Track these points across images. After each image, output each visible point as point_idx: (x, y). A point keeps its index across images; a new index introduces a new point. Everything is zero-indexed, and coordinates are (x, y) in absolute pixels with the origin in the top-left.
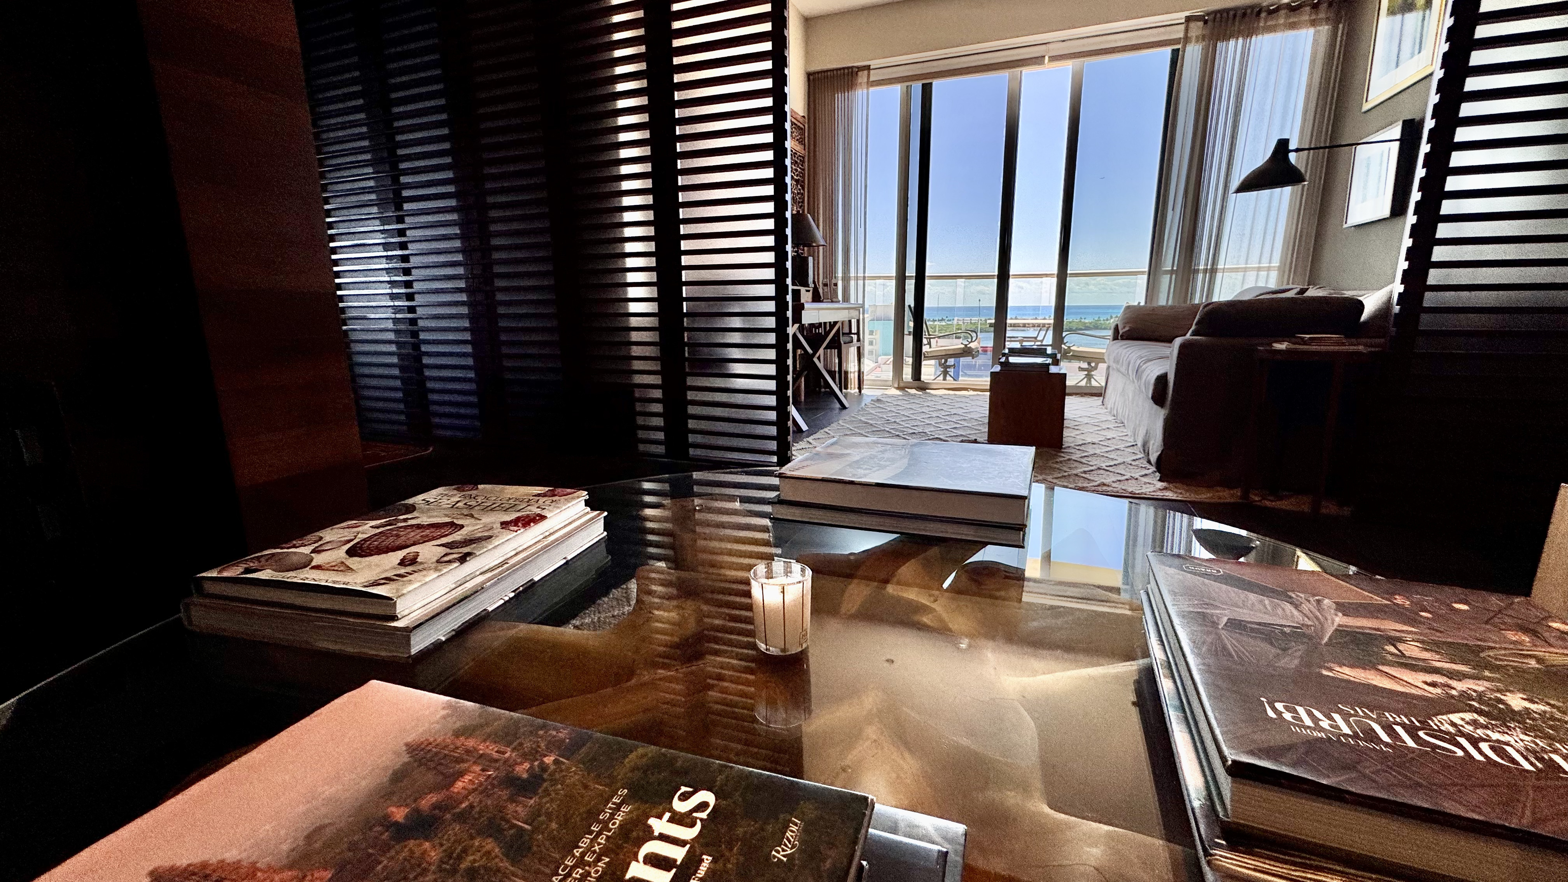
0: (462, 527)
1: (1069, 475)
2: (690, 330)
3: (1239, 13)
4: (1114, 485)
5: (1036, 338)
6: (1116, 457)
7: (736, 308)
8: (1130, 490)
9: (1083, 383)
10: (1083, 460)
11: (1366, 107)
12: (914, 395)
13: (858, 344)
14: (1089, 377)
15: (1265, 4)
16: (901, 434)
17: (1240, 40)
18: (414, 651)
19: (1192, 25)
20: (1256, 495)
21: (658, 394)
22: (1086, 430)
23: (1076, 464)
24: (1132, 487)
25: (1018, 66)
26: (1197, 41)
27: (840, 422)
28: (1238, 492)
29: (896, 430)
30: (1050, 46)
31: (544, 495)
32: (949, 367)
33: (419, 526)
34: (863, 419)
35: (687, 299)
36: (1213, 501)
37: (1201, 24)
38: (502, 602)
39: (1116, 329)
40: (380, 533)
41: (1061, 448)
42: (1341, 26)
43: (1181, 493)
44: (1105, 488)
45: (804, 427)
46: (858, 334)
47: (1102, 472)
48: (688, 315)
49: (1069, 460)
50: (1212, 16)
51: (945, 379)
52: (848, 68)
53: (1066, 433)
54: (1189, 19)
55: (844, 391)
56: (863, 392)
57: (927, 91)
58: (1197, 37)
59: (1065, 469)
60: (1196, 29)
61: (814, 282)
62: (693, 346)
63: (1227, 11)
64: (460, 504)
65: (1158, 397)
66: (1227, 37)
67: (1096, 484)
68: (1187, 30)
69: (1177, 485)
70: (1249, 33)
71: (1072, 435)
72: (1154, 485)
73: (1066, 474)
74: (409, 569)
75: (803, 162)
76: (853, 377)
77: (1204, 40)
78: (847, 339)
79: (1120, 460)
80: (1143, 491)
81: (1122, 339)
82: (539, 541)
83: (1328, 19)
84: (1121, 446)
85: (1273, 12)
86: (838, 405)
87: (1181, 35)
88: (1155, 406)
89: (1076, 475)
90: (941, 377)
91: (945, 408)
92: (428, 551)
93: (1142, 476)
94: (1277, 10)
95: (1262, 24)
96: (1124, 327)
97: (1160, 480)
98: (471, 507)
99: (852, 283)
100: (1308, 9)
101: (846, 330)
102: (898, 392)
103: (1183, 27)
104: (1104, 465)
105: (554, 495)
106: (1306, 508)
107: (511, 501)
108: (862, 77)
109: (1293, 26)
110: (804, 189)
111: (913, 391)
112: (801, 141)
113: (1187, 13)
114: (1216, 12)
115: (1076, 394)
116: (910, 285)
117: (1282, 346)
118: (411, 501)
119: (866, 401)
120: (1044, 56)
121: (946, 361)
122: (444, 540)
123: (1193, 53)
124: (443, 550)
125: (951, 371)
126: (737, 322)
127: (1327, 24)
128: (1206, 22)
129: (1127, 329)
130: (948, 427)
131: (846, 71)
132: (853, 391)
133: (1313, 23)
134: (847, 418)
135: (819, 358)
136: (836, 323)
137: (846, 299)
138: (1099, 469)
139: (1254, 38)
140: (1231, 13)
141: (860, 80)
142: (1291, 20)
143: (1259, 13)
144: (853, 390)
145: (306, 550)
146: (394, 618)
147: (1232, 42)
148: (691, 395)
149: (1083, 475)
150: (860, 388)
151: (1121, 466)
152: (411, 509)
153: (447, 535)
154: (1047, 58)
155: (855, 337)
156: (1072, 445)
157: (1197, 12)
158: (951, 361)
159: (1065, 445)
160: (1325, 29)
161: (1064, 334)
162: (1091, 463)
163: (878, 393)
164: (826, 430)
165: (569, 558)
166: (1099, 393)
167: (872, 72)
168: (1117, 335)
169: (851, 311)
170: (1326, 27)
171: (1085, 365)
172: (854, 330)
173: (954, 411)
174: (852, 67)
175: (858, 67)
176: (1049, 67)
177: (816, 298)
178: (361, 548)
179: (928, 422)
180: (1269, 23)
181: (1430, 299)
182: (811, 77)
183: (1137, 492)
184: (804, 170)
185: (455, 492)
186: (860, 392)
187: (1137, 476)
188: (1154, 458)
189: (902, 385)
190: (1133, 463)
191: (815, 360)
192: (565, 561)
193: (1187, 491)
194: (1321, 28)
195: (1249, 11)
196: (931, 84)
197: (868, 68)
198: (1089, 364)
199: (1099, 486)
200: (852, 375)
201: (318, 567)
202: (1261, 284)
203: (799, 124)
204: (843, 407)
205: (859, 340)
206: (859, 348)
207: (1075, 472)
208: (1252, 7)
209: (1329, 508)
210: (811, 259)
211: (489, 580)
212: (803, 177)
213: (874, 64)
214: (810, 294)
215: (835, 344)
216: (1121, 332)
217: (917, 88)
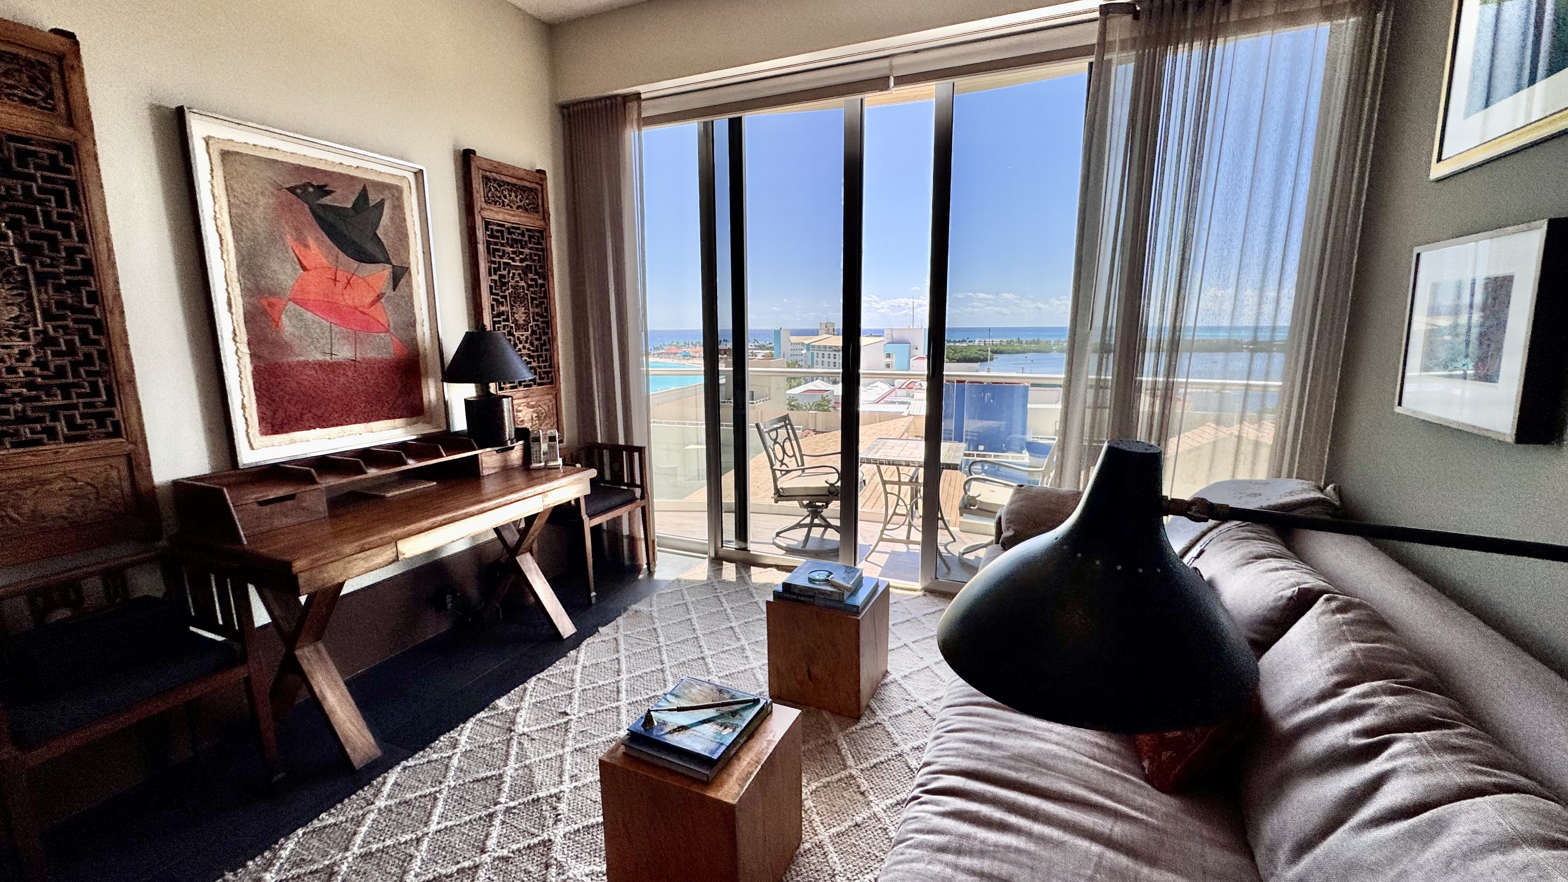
11: (1437, 171)
17: (1197, 45)
19: (1114, 20)
25: (858, 91)
26: (1123, 49)
30: (896, 61)
37: (1129, 18)
42: (1380, 16)
46: (642, 486)
50: (1146, 5)
52: (612, 98)
54: (1106, 11)
56: (654, 570)
57: (736, 130)
58: (1123, 42)
60: (1120, 27)
66: (1171, 39)
68: (1104, 30)
70: (1213, 32)
75: (543, 238)
76: (641, 546)
77: (1133, 47)
87: (1097, 39)
95: (1233, 18)
96: (1007, 528)
103: (1097, 25)
108: (633, 111)
109: (1290, 19)
120: (888, 77)
127: (1354, 12)
128: (1136, 16)
129: (1010, 533)
131: (608, 102)
133: (1326, 14)
139: (1220, 41)
141: (631, 116)
147: (1183, 49)
154: (892, 80)
155: (638, 492)
160: (1349, 24)
167: (643, 104)
170: (1353, 19)
172: (638, 482)
174: (615, 96)
175: (621, 97)
176: (897, 93)
182: (565, 111)
186: (650, 570)
189: (720, 553)
194: (1344, 21)
196: (740, 119)
197: (637, 96)
200: (639, 543)
203: (524, 184)
205: (643, 495)
206: (643, 509)
213: (644, 91)
216: (1002, 538)
217: (721, 125)
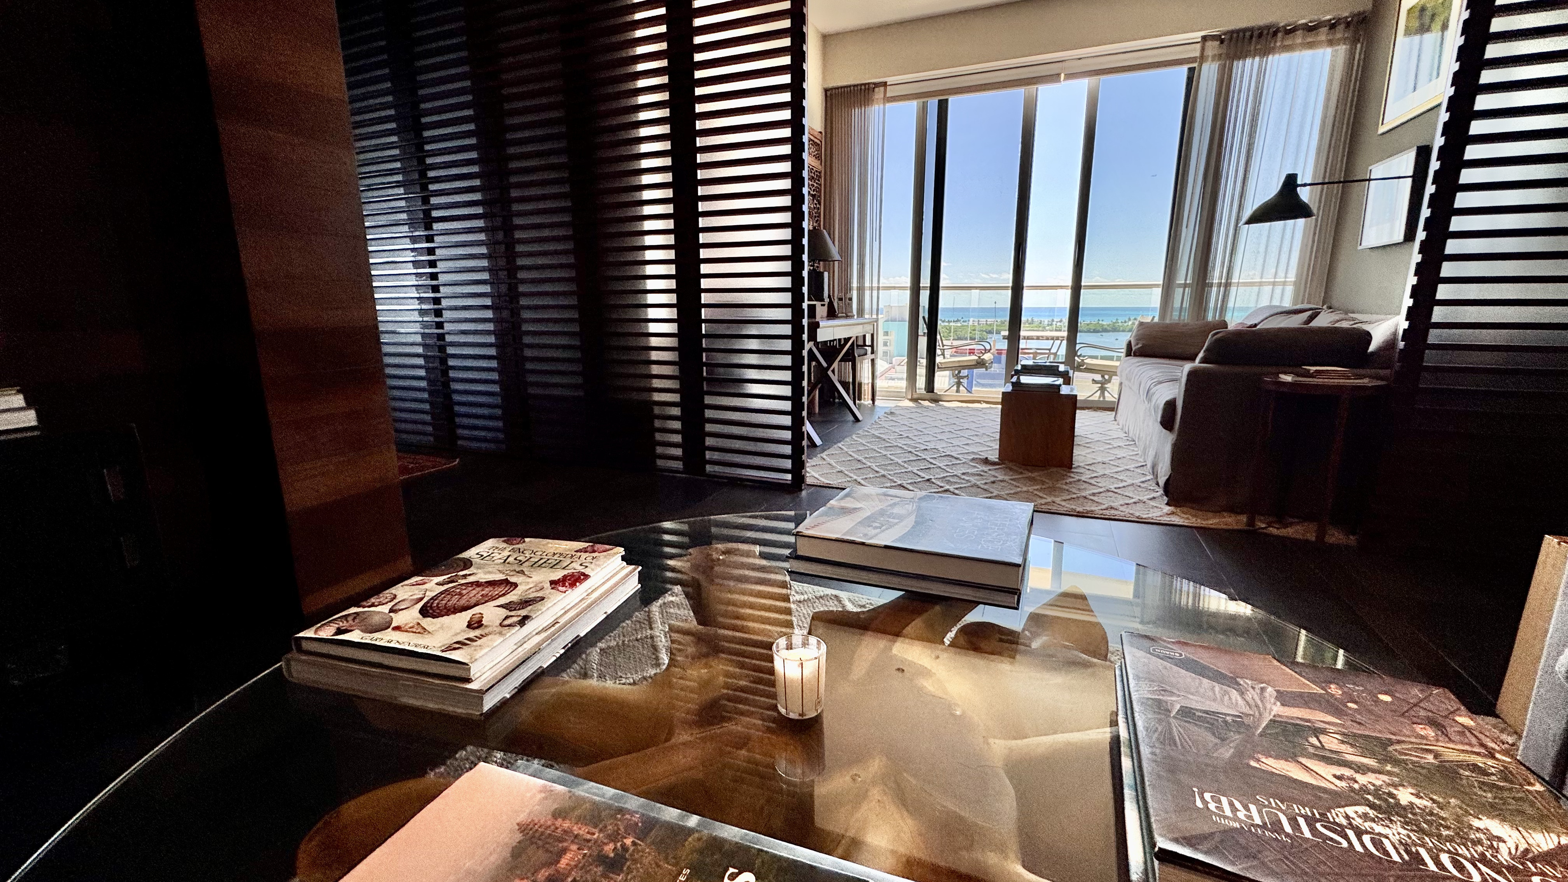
0: (515, 585)
1: (1078, 498)
2: (708, 350)
3: (1256, 33)
4: (1122, 508)
5: (1050, 350)
6: (1125, 479)
7: (753, 330)
8: (1137, 514)
9: (1096, 397)
10: (1092, 481)
11: (1382, 129)
12: (927, 408)
13: (873, 356)
14: (1103, 389)
15: (1282, 24)
16: (913, 450)
17: (1257, 59)
18: (486, 708)
19: (1209, 44)
20: (1261, 521)
21: (676, 411)
22: (1097, 449)
23: (1086, 485)
24: (1139, 512)
25: (1035, 84)
26: (1213, 61)
27: (854, 437)
28: (1244, 518)
29: (909, 445)
30: (1065, 64)
31: (585, 550)
32: (963, 377)
33: (478, 584)
34: (876, 433)
35: (706, 321)
36: (1220, 527)
37: (1217, 43)
38: (554, 658)
39: (1129, 345)
40: (446, 590)
41: (1071, 468)
42: (1359, 46)
43: (1188, 518)
44: (1113, 512)
45: (818, 441)
46: (872, 346)
47: (1110, 494)
48: (707, 336)
49: (1079, 480)
50: (1228, 37)
51: (958, 391)
52: (865, 84)
53: (1076, 451)
54: (1205, 38)
55: (857, 402)
56: (876, 403)
57: (943, 107)
58: (1213, 56)
59: (1074, 490)
60: (1212, 47)
61: (829, 296)
62: (711, 366)
63: (1244, 30)
64: (511, 559)
65: (1167, 422)
66: (1242, 55)
67: (1104, 507)
68: (1203, 49)
69: (1185, 509)
70: (1266, 52)
71: (1083, 453)
72: (1161, 510)
73: (1074, 496)
74: (477, 632)
75: (820, 177)
76: (867, 390)
77: (1220, 59)
78: (862, 351)
79: (1130, 482)
80: (1150, 516)
81: (1135, 355)
82: (583, 599)
83: (1345, 39)
84: (1131, 467)
85: (1290, 31)
86: (851, 418)
87: (1198, 54)
88: (1164, 430)
89: (1085, 497)
90: (955, 388)
91: (957, 421)
92: (491, 613)
93: (1151, 499)
94: (1294, 30)
95: (1278, 44)
96: (1137, 344)
97: (1167, 504)
98: (521, 563)
99: (867, 293)
100: (1325, 30)
101: (861, 342)
102: (911, 404)
103: (1199, 46)
104: (1112, 487)
105: (594, 551)
106: (1312, 537)
107: (556, 557)
108: (879, 93)
109: (1311, 45)
110: (820, 204)
111: (926, 403)
112: (818, 157)
113: (1203, 33)
114: (1231, 33)
115: (1088, 408)
116: (925, 297)
117: (1288, 378)
118: (466, 555)
119: (879, 413)
120: (1059, 75)
121: (959, 372)
122: (502, 601)
123: (1209, 72)
124: (504, 612)
125: (965, 381)
126: (754, 344)
127: (1345, 44)
128: (1222, 41)
129: (1140, 346)
130: (959, 444)
131: (863, 87)
132: (866, 403)
133: (1331, 43)
134: (860, 432)
135: (833, 371)
136: (850, 338)
137: (861, 312)
138: (1108, 491)
139: (1270, 57)
140: (1248, 34)
141: (876, 97)
142: (1309, 40)
143: (1275, 34)
144: (866, 401)
145: (385, 609)
146: (468, 680)
147: (1249, 61)
148: (709, 414)
149: (1092, 498)
150: (873, 400)
151: (1130, 488)
152: (468, 564)
153: (504, 595)
154: (1063, 76)
155: (869, 350)
156: (1081, 464)
157: (1214, 32)
158: (964, 372)
159: (1075, 464)
160: (1342, 49)
161: (1078, 347)
162: (1100, 485)
163: (891, 404)
164: (840, 445)
165: (609, 612)
166: (1111, 408)
167: (888, 88)
168: (1129, 352)
169: (866, 326)
170: (1344, 47)
171: (1098, 377)
172: (868, 342)
173: (966, 426)
174: (869, 84)
175: (874, 84)
176: (1064, 84)
177: (832, 314)
178: (431, 607)
179: (940, 437)
180: (1287, 43)
181: (1434, 336)
182: (829, 93)
183: (1144, 516)
184: (820, 185)
185: (505, 545)
186: (873, 403)
187: (1145, 498)
188: (1162, 481)
189: (915, 396)
190: (1142, 485)
191: (830, 373)
192: (605, 615)
193: (1194, 516)
194: (1339, 47)
195: (1265, 32)
196: (947, 100)
197: (885, 84)
198: (1103, 376)
199: (1107, 509)
200: (866, 387)
201: (397, 628)
202: (1276, 303)
203: (816, 140)
204: (857, 420)
205: (873, 352)
206: (873, 360)
207: (1084, 494)
208: (1268, 27)
209: (1335, 537)
210: (826, 274)
211: (544, 641)
212: (820, 192)
213: (890, 80)
214: (825, 308)
215: (850, 357)
216: (1134, 349)
217: (933, 104)
